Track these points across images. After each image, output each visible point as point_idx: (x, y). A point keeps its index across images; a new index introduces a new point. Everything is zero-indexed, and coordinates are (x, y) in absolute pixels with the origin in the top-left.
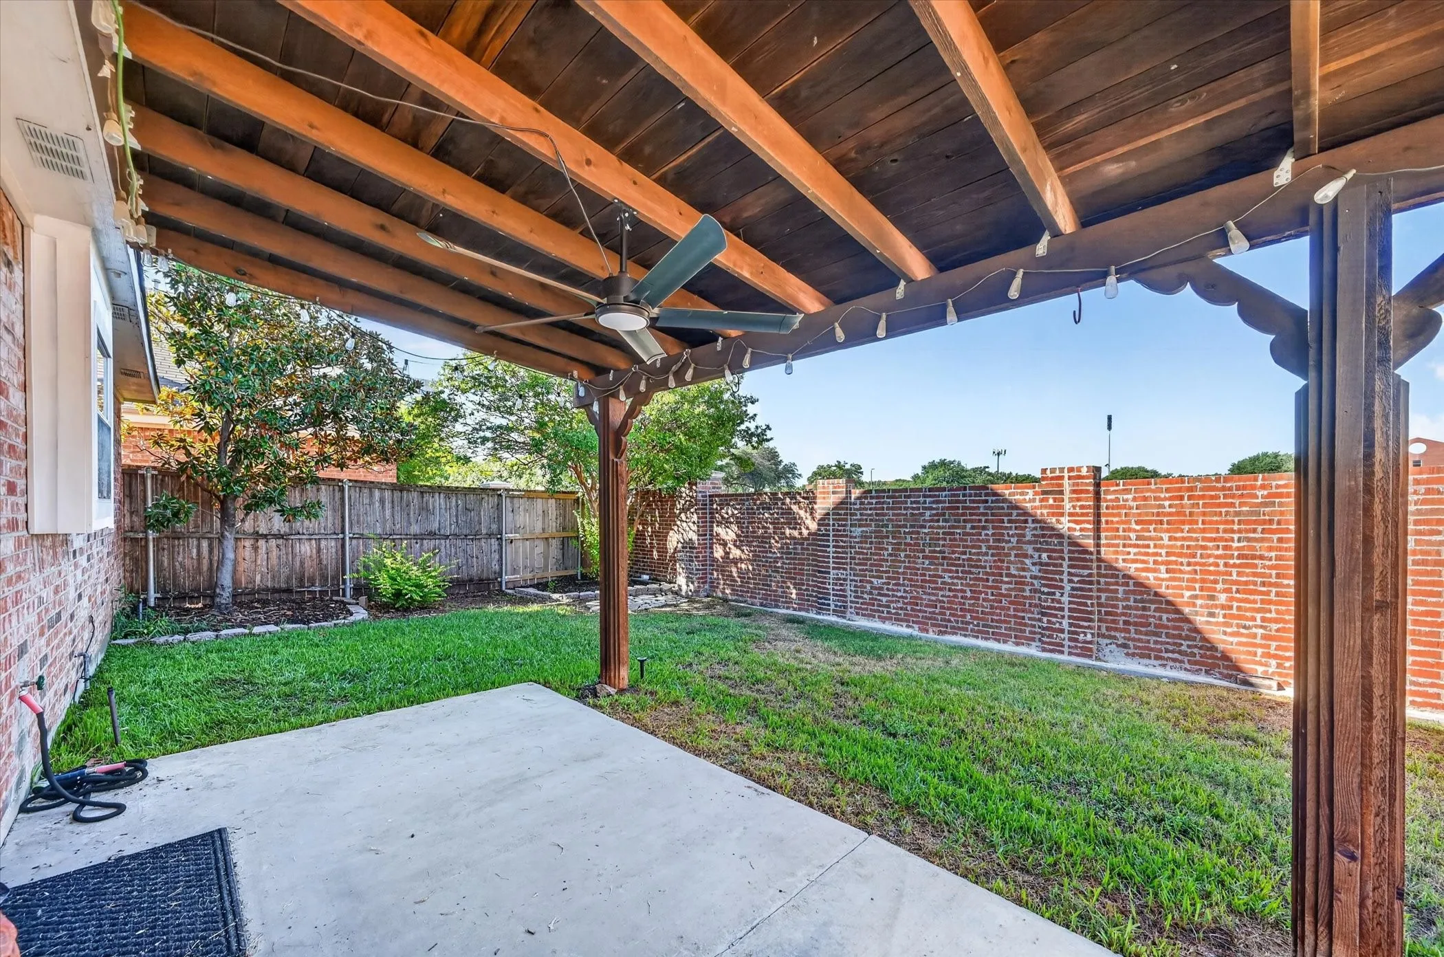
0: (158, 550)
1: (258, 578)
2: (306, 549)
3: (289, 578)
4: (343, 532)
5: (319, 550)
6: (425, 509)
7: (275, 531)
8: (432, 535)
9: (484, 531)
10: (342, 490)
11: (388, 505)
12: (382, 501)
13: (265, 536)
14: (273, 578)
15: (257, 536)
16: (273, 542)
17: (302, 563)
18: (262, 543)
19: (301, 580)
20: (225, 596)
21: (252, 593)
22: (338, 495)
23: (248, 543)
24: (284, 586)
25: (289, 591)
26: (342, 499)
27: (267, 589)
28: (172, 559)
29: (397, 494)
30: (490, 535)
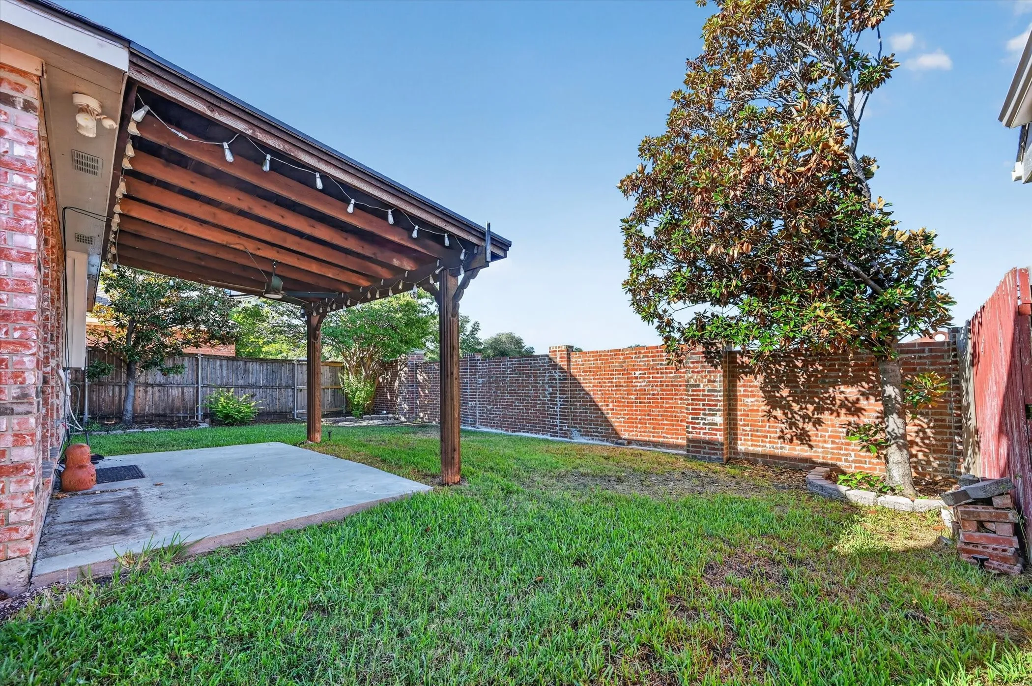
0: (91, 391)
1: (147, 408)
2: (175, 392)
3: (165, 409)
4: (197, 383)
5: (183, 393)
6: (246, 371)
7: (157, 382)
8: (251, 386)
9: (284, 384)
10: (197, 360)
11: (224, 368)
12: (221, 366)
13: (152, 385)
14: (156, 408)
15: (147, 385)
16: (156, 389)
17: (173, 400)
18: (149, 389)
19: (172, 410)
20: (128, 416)
21: (144, 416)
22: (195, 363)
23: (141, 389)
24: (162, 413)
25: (165, 415)
26: (198, 365)
27: (152, 414)
28: (99, 397)
29: (230, 362)
30: (287, 387)
